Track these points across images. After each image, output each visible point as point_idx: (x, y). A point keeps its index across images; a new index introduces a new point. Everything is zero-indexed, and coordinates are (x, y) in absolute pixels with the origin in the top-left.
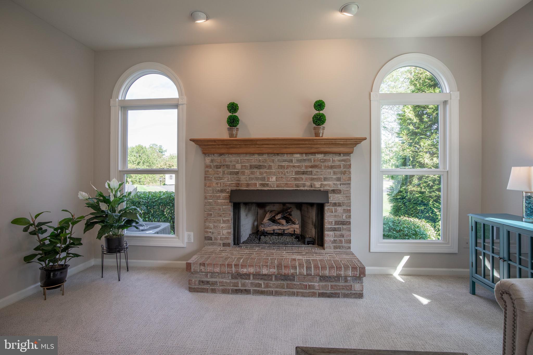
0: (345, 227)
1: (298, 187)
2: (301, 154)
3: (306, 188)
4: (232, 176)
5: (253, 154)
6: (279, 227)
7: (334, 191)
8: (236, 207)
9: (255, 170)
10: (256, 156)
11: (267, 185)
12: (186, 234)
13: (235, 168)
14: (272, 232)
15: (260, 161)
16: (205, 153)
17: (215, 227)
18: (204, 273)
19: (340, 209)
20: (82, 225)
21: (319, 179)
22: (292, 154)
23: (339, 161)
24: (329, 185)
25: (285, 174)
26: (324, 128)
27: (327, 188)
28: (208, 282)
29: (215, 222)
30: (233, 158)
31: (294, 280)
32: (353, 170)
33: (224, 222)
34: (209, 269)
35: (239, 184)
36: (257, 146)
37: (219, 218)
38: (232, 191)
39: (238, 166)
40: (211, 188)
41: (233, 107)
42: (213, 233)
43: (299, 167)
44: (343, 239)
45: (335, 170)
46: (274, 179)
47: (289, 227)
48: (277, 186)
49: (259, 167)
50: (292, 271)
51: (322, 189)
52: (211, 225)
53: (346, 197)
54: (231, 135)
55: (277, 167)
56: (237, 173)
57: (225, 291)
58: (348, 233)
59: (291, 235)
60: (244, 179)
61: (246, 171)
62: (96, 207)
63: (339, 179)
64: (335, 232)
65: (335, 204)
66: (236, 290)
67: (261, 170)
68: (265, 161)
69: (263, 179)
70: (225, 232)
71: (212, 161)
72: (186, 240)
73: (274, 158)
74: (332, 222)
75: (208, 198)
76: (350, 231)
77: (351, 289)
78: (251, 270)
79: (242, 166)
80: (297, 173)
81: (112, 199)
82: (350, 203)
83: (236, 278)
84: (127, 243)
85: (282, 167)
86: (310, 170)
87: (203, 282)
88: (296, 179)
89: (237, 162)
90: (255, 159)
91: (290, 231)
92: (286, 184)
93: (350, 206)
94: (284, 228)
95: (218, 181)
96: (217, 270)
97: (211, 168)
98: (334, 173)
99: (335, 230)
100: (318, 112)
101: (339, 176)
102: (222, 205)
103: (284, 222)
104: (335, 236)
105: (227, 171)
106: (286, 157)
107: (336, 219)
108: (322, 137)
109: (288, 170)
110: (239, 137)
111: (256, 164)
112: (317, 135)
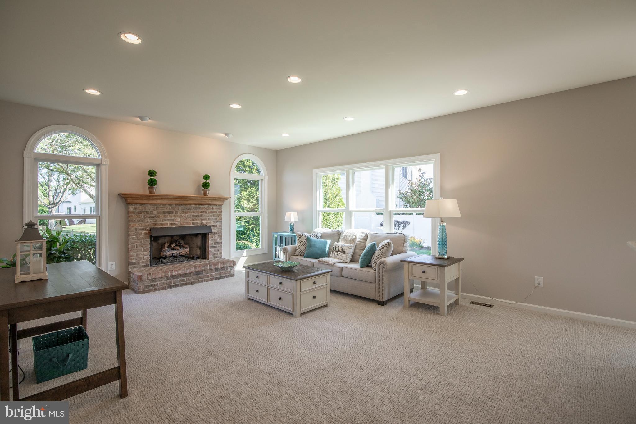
0: (219, 245)
1: (194, 224)
2: (196, 205)
3: (198, 225)
4: (150, 219)
5: (165, 204)
6: (176, 252)
7: (214, 226)
8: (152, 240)
9: (167, 215)
10: (167, 206)
11: (175, 224)
12: (109, 264)
13: (152, 214)
14: (171, 256)
15: (170, 209)
16: (127, 204)
17: (137, 255)
19: (216, 236)
21: (205, 219)
22: (190, 204)
23: (216, 209)
24: (211, 223)
25: (186, 217)
26: (209, 191)
27: (210, 224)
28: (152, 285)
29: (137, 251)
30: (152, 207)
31: (203, 274)
32: (223, 214)
33: (144, 250)
34: (154, 276)
37: (141, 248)
38: (151, 229)
39: (155, 212)
40: (134, 228)
41: (152, 173)
42: (136, 259)
43: (194, 212)
44: (218, 252)
45: (214, 214)
46: (179, 220)
47: (182, 251)
48: (181, 225)
49: (169, 213)
50: (202, 269)
51: (207, 225)
52: (135, 254)
53: (220, 228)
54: (150, 192)
55: (181, 213)
56: (154, 217)
57: (163, 289)
58: (220, 249)
59: (183, 256)
60: (159, 221)
61: (161, 215)
63: (216, 219)
64: (214, 249)
65: (214, 233)
66: (170, 286)
67: (171, 215)
68: (173, 209)
69: (172, 220)
70: (145, 257)
71: (135, 209)
72: (109, 269)
73: (179, 207)
74: (212, 243)
75: (132, 234)
76: (222, 247)
77: (229, 273)
79: (158, 212)
80: (193, 216)
83: (170, 279)
85: (184, 213)
86: (201, 214)
87: (148, 286)
88: (192, 220)
89: (154, 210)
90: (166, 208)
92: (187, 223)
93: (221, 233)
94: (179, 252)
95: (139, 223)
97: (134, 213)
98: (214, 216)
99: (214, 247)
100: (206, 181)
101: (216, 217)
102: (143, 239)
103: (178, 248)
104: (215, 251)
105: (146, 215)
106: (186, 207)
107: (215, 242)
108: (208, 195)
109: (188, 214)
110: (157, 193)
111: (167, 210)
112: (204, 194)
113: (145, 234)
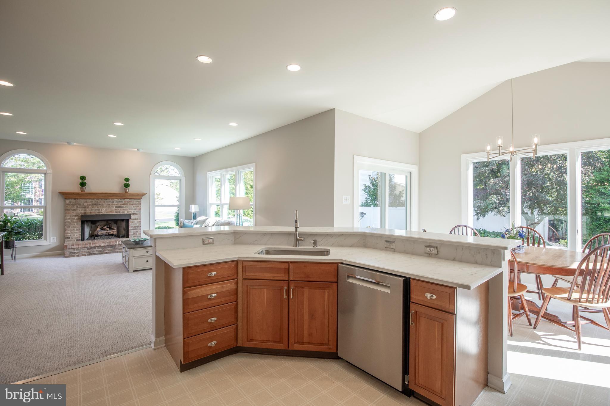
0: (138, 228)
1: (117, 213)
2: (118, 199)
3: (120, 213)
4: (82, 209)
5: (94, 199)
6: (106, 232)
7: (133, 214)
8: (83, 223)
9: (95, 206)
10: (95, 200)
11: (101, 212)
12: (52, 238)
13: (83, 205)
14: (102, 234)
15: (97, 202)
16: (66, 198)
17: (71, 233)
19: (136, 221)
21: (127, 209)
22: (114, 199)
23: (136, 202)
24: (131, 212)
25: (110, 208)
26: (129, 189)
28: (75, 253)
29: (71, 230)
30: (83, 201)
31: (116, 247)
32: (142, 205)
33: (77, 230)
34: (76, 247)
35: (86, 212)
36: (96, 196)
37: (74, 228)
38: (82, 216)
39: (85, 204)
40: (69, 215)
41: (83, 178)
42: (70, 236)
43: (117, 204)
44: (137, 233)
45: (134, 205)
46: (105, 209)
47: (111, 231)
48: (106, 213)
50: (115, 243)
51: (128, 213)
52: (69, 232)
53: (139, 216)
54: (82, 191)
55: (106, 204)
56: (85, 207)
57: (83, 255)
58: (139, 231)
59: (112, 235)
60: (88, 210)
61: (90, 206)
63: (136, 209)
65: (134, 219)
66: (89, 254)
67: (98, 206)
68: (100, 202)
69: (99, 210)
70: (78, 234)
71: (70, 202)
72: (51, 241)
73: (104, 200)
74: (132, 227)
75: (68, 219)
76: (140, 229)
79: (87, 204)
80: (116, 207)
81: (12, 221)
82: (140, 218)
83: (89, 249)
85: (109, 204)
87: (72, 253)
88: (115, 210)
89: (85, 203)
90: (94, 201)
91: (111, 233)
92: (111, 212)
93: (140, 220)
94: (108, 232)
95: (73, 211)
97: (69, 205)
98: (134, 207)
99: (134, 229)
100: (126, 182)
101: (136, 208)
102: (76, 222)
103: (108, 229)
104: (134, 232)
105: (79, 206)
106: (110, 200)
107: (134, 225)
108: (128, 193)
109: (112, 206)
110: (86, 192)
111: (95, 203)
112: (126, 192)
113: (78, 219)
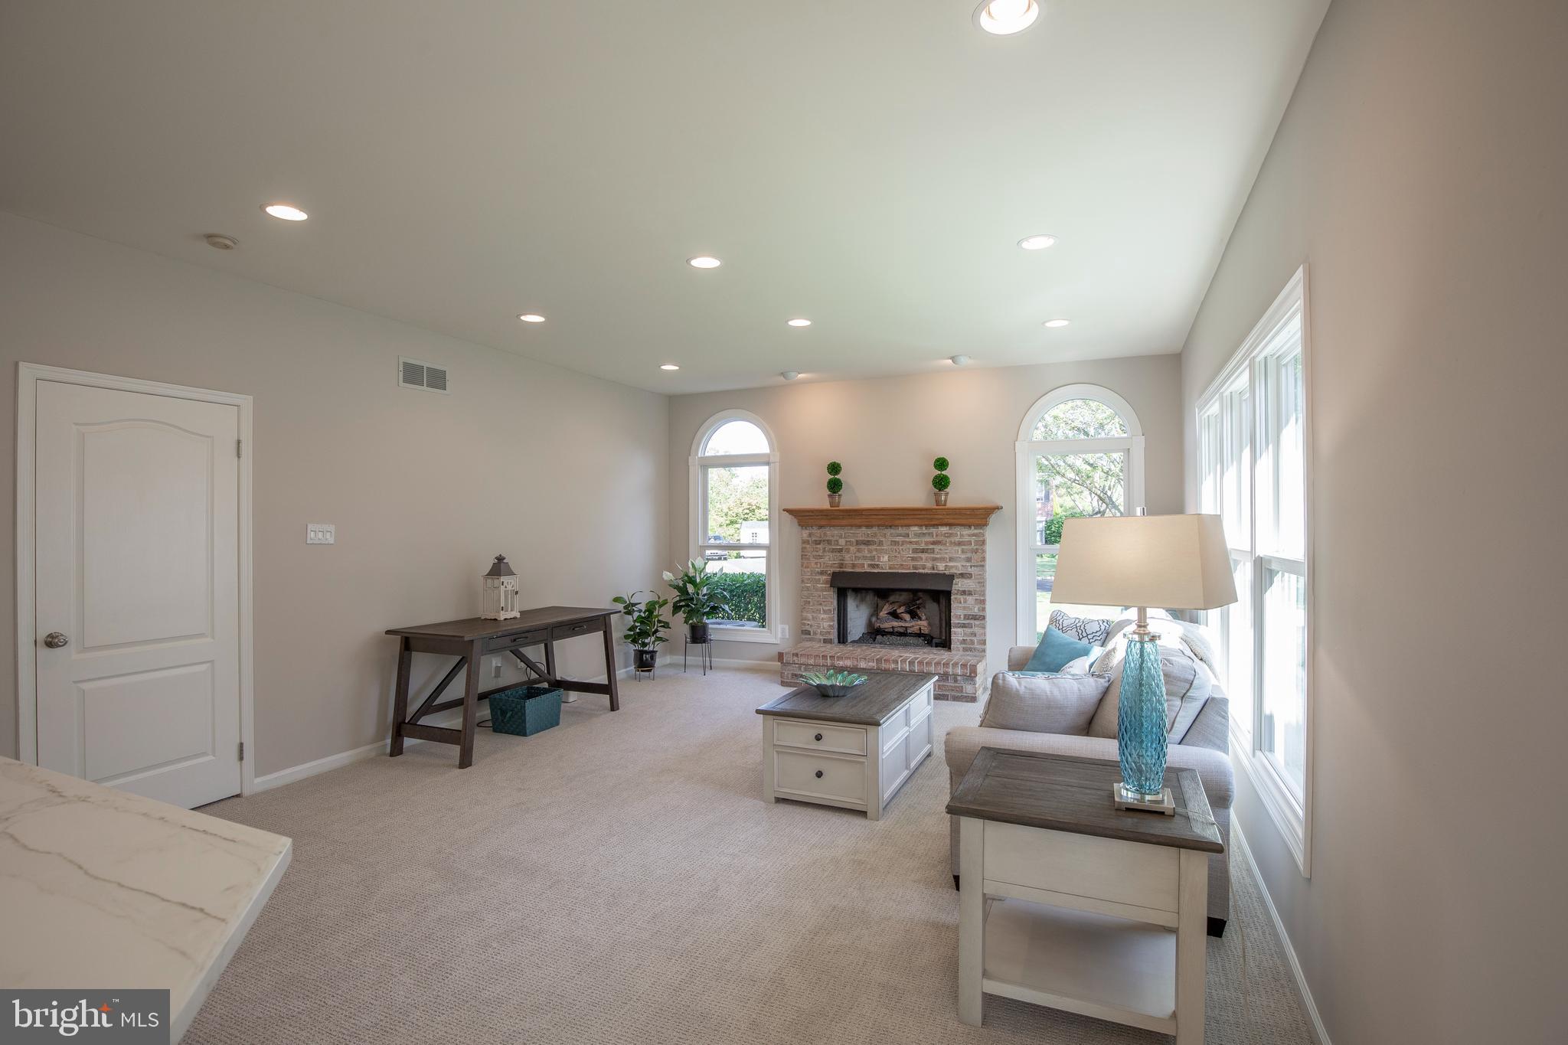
0: (977, 622)
1: (916, 568)
2: (920, 526)
3: (926, 571)
4: (834, 554)
5: (860, 526)
6: (902, 624)
7: (962, 575)
8: (842, 594)
9: (863, 547)
10: (864, 529)
11: (878, 565)
12: (780, 627)
13: (838, 545)
14: (891, 630)
15: (868, 535)
16: (802, 526)
17: (813, 618)
18: (797, 666)
19: (970, 599)
20: (669, 607)
21: (943, 559)
22: (909, 526)
23: (969, 536)
24: (956, 567)
25: (899, 553)
26: (947, 494)
27: (953, 571)
29: (813, 612)
30: (836, 532)
32: (988, 547)
33: (826, 612)
35: (842, 564)
36: (864, 517)
37: (819, 607)
38: (834, 573)
39: (842, 542)
40: (809, 569)
41: (834, 468)
42: (811, 626)
43: (917, 543)
44: (975, 639)
45: (963, 547)
46: (886, 558)
47: (913, 623)
48: (890, 568)
49: (867, 543)
51: (947, 572)
52: (810, 616)
53: (979, 583)
54: (833, 504)
55: (889, 543)
56: (840, 550)
58: (982, 631)
59: (916, 634)
60: (848, 558)
61: (852, 548)
62: (683, 590)
63: (969, 560)
64: (964, 629)
65: (964, 593)
67: (870, 547)
68: (875, 535)
69: (873, 558)
70: (826, 624)
71: (810, 535)
72: (779, 635)
73: (885, 531)
74: (960, 616)
75: (806, 581)
76: (984, 628)
77: (962, 691)
78: (848, 663)
79: (846, 541)
80: (915, 551)
81: (698, 580)
82: (984, 591)
84: (713, 636)
85: (896, 543)
86: (931, 547)
87: (796, 675)
88: (913, 559)
89: (841, 537)
90: (862, 533)
91: (915, 629)
92: (902, 565)
93: (984, 595)
94: (907, 625)
95: (817, 561)
96: (811, 661)
97: (809, 544)
98: (963, 551)
99: (964, 626)
100: (939, 472)
101: (969, 555)
102: (822, 591)
104: (965, 634)
105: (828, 547)
106: (901, 530)
107: (966, 612)
108: (945, 505)
109: (904, 547)
110: (842, 506)
111: (863, 539)
112: (938, 503)
113: (826, 583)
